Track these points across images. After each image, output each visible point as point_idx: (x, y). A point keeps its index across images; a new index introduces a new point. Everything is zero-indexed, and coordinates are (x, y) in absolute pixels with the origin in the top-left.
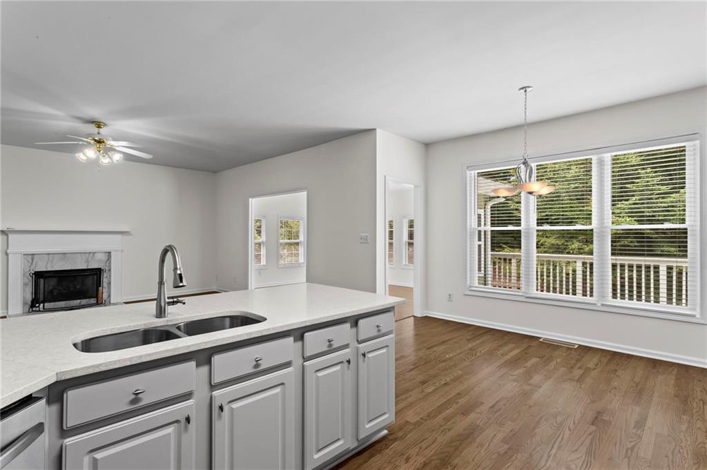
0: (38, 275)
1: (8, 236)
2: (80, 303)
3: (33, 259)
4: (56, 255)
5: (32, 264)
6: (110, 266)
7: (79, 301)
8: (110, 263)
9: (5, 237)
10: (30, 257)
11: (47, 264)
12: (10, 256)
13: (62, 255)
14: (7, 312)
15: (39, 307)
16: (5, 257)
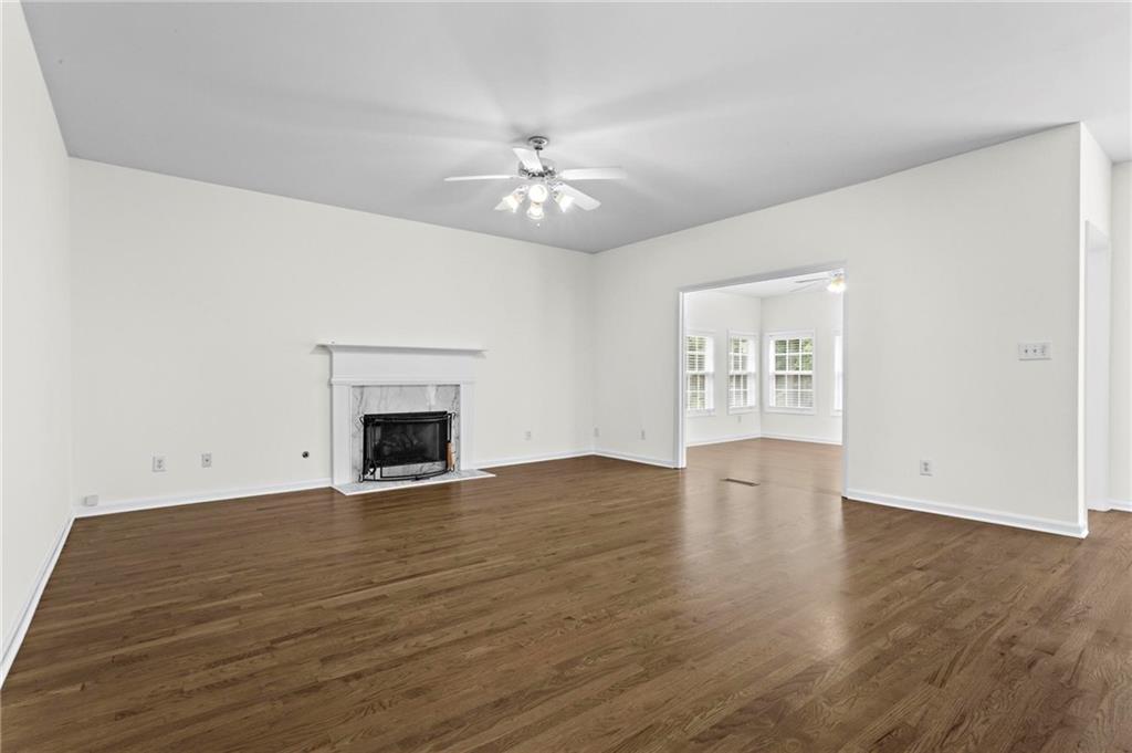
0: (369, 421)
1: (331, 353)
2: (421, 470)
3: (362, 394)
4: (390, 389)
5: (361, 402)
6: (458, 409)
7: (420, 465)
8: (458, 403)
9: (327, 357)
10: (358, 390)
11: (380, 403)
12: (334, 386)
13: (398, 389)
14: (332, 482)
15: (372, 473)
16: (328, 390)
